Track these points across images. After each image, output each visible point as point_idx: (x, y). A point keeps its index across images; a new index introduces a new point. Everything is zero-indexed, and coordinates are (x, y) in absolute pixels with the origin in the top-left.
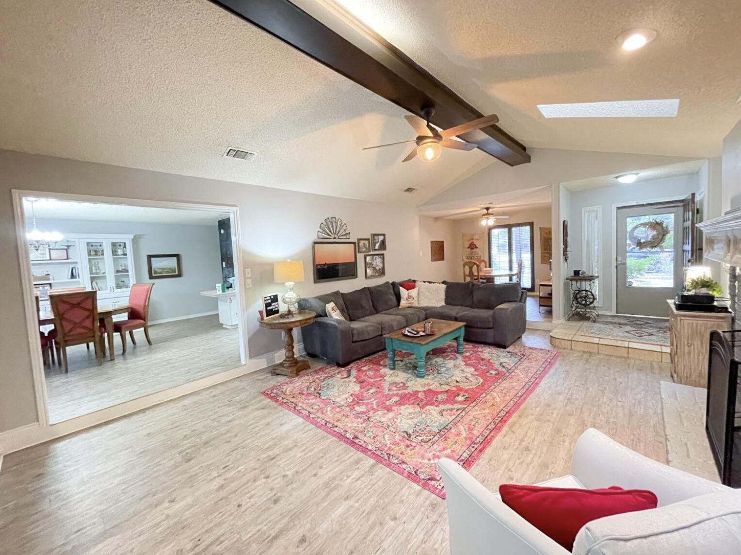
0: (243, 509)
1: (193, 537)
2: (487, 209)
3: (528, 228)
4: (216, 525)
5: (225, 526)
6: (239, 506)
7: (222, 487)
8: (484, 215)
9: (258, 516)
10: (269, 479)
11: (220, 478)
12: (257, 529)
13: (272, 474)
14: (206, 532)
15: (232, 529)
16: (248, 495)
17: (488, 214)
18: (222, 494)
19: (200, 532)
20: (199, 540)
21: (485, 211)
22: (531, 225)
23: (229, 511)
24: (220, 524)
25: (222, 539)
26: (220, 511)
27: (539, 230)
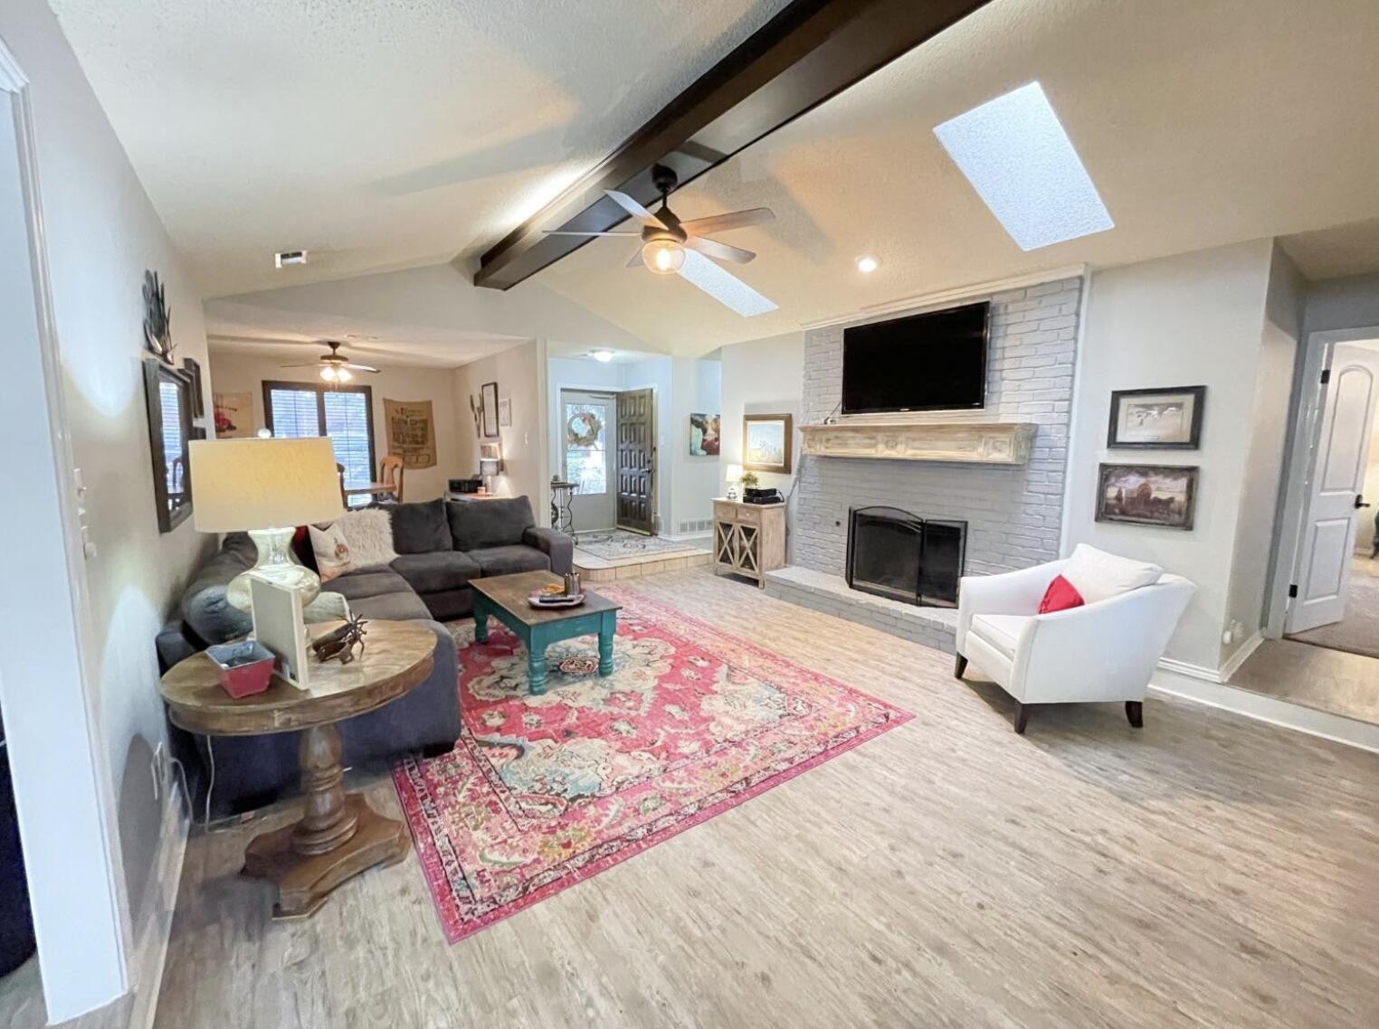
0: (984, 899)
1: (1076, 968)
2: (334, 345)
3: (361, 396)
4: (1035, 935)
5: (1029, 919)
6: (981, 906)
7: (942, 950)
8: (324, 358)
9: (997, 875)
10: (903, 871)
11: (914, 963)
12: (1021, 874)
13: (892, 868)
14: (1054, 947)
15: (1031, 907)
16: (953, 898)
17: (334, 357)
18: (959, 945)
19: (1059, 957)
20: (1075, 954)
21: (329, 350)
22: (367, 390)
23: (999, 921)
24: (1030, 929)
25: (1056, 918)
26: (1004, 937)
27: (382, 402)
